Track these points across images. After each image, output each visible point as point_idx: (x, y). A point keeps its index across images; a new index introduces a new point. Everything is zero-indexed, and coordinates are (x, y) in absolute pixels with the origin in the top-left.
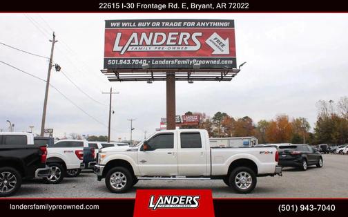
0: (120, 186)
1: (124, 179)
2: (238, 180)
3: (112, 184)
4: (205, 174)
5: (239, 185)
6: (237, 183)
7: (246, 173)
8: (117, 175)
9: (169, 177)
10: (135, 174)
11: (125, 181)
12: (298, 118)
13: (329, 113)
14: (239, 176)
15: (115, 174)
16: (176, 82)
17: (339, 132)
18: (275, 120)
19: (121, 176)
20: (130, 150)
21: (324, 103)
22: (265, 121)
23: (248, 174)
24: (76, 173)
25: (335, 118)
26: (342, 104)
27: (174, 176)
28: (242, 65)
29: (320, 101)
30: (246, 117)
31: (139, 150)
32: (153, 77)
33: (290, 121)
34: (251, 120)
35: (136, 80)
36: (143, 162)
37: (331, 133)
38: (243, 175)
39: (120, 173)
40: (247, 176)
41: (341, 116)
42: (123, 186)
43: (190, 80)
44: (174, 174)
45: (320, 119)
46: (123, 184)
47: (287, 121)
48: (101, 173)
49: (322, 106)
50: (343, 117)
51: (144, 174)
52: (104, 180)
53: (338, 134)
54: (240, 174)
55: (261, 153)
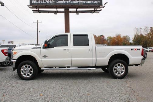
0: (28, 75)
1: (31, 70)
2: (115, 69)
3: (22, 73)
4: (91, 65)
5: (116, 72)
6: (114, 71)
7: (121, 64)
8: (26, 67)
9: (65, 68)
10: (40, 66)
11: (32, 71)
12: (125, 36)
13: (139, 33)
14: (116, 66)
15: (24, 66)
16: (70, 13)
17: (143, 42)
18: (115, 36)
19: (29, 67)
20: (35, 48)
21: (137, 29)
22: (110, 37)
23: (123, 65)
24: (8, 63)
25: (142, 36)
26: (145, 29)
27: (69, 67)
28: (105, 4)
29: (135, 28)
30: (102, 35)
31: (42, 48)
32: (57, 10)
33: (121, 37)
34: (104, 37)
35: (48, 12)
36: (45, 57)
37: (140, 42)
38: (119, 65)
39: (28, 65)
40: (121, 66)
41: (144, 35)
42: (31, 75)
43: (77, 12)
44: (68, 66)
45: (135, 36)
46: (31, 73)
47: (120, 37)
48: (14, 66)
49: (136, 30)
50: (145, 35)
51: (46, 66)
52: (16, 70)
53: (143, 43)
54: (117, 65)
55: (132, 49)
